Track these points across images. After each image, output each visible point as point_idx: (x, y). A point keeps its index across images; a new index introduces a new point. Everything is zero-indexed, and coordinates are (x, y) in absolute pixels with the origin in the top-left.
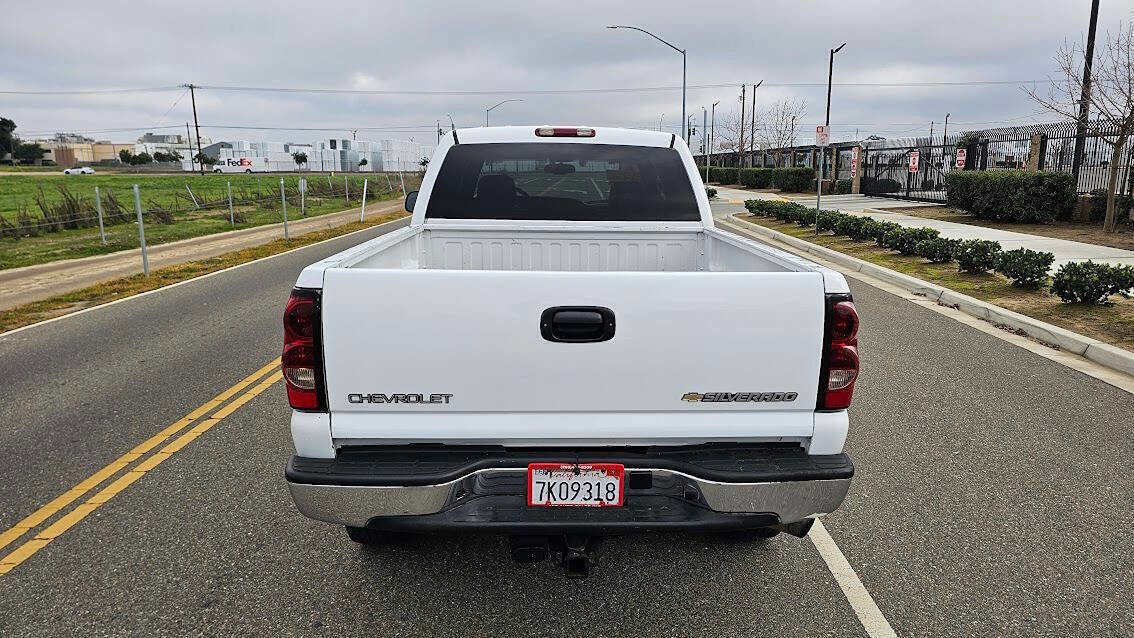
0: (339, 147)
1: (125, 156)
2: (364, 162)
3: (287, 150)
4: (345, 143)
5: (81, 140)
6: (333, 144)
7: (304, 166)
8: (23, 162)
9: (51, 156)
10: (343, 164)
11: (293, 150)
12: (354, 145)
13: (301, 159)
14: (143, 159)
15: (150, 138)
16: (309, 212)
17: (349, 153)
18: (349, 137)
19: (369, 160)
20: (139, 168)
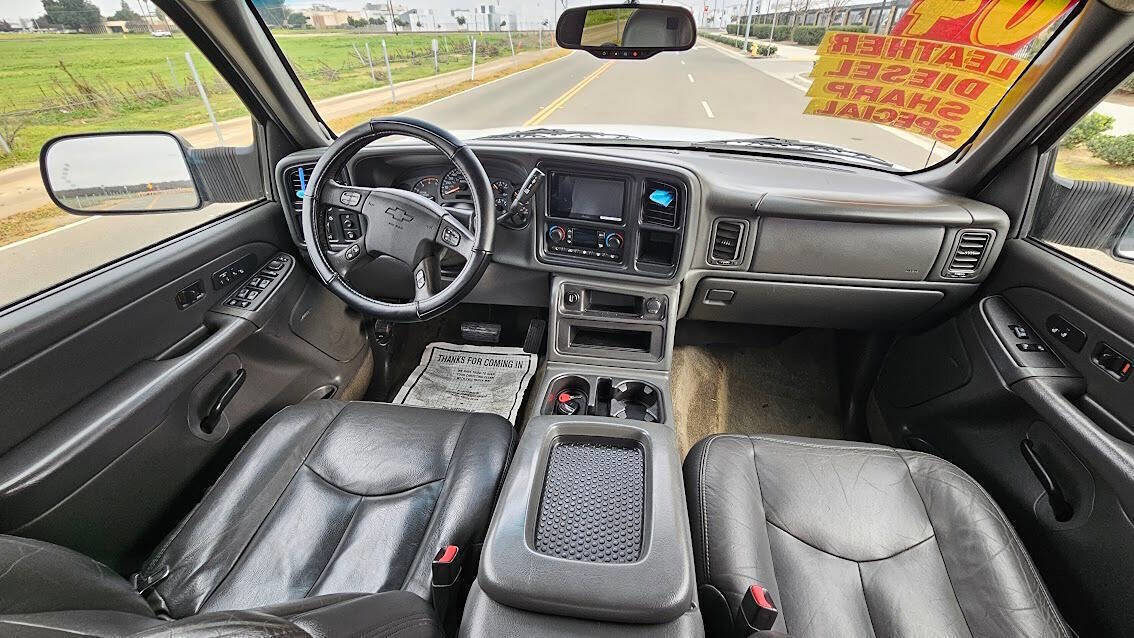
0: (487, 11)
1: (352, 22)
2: (504, 24)
3: (453, 13)
4: (491, 8)
5: (328, 9)
6: (483, 8)
7: (464, 27)
8: (295, 27)
9: (310, 22)
10: (490, 26)
11: (457, 14)
12: (497, 9)
13: (461, 21)
14: (362, 23)
15: (370, 7)
16: (441, 69)
17: (494, 16)
18: (494, 3)
19: (507, 22)
20: (359, 29)
